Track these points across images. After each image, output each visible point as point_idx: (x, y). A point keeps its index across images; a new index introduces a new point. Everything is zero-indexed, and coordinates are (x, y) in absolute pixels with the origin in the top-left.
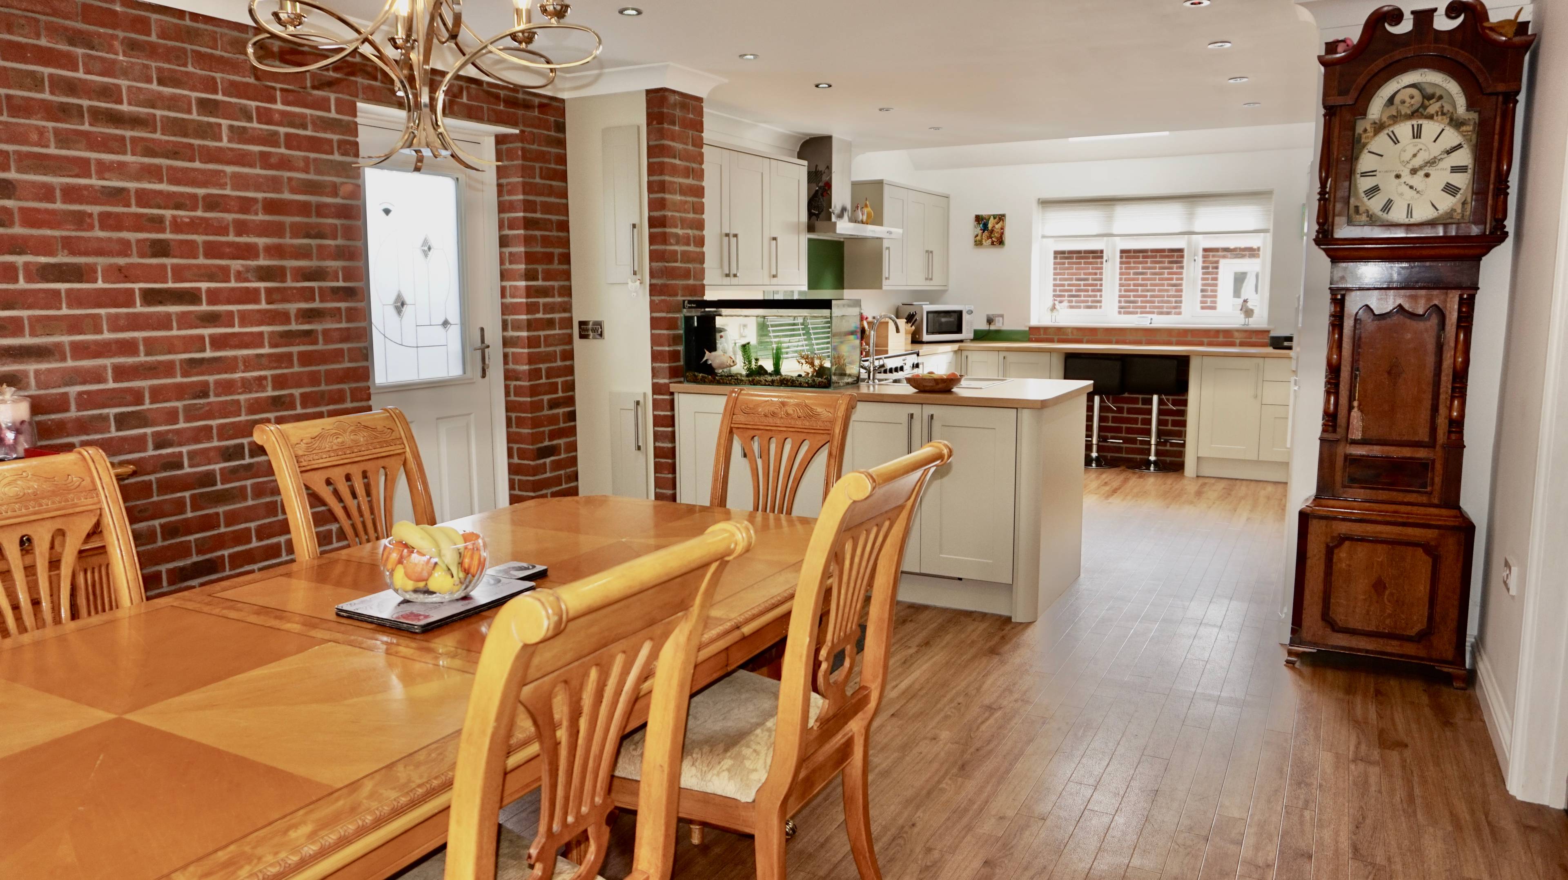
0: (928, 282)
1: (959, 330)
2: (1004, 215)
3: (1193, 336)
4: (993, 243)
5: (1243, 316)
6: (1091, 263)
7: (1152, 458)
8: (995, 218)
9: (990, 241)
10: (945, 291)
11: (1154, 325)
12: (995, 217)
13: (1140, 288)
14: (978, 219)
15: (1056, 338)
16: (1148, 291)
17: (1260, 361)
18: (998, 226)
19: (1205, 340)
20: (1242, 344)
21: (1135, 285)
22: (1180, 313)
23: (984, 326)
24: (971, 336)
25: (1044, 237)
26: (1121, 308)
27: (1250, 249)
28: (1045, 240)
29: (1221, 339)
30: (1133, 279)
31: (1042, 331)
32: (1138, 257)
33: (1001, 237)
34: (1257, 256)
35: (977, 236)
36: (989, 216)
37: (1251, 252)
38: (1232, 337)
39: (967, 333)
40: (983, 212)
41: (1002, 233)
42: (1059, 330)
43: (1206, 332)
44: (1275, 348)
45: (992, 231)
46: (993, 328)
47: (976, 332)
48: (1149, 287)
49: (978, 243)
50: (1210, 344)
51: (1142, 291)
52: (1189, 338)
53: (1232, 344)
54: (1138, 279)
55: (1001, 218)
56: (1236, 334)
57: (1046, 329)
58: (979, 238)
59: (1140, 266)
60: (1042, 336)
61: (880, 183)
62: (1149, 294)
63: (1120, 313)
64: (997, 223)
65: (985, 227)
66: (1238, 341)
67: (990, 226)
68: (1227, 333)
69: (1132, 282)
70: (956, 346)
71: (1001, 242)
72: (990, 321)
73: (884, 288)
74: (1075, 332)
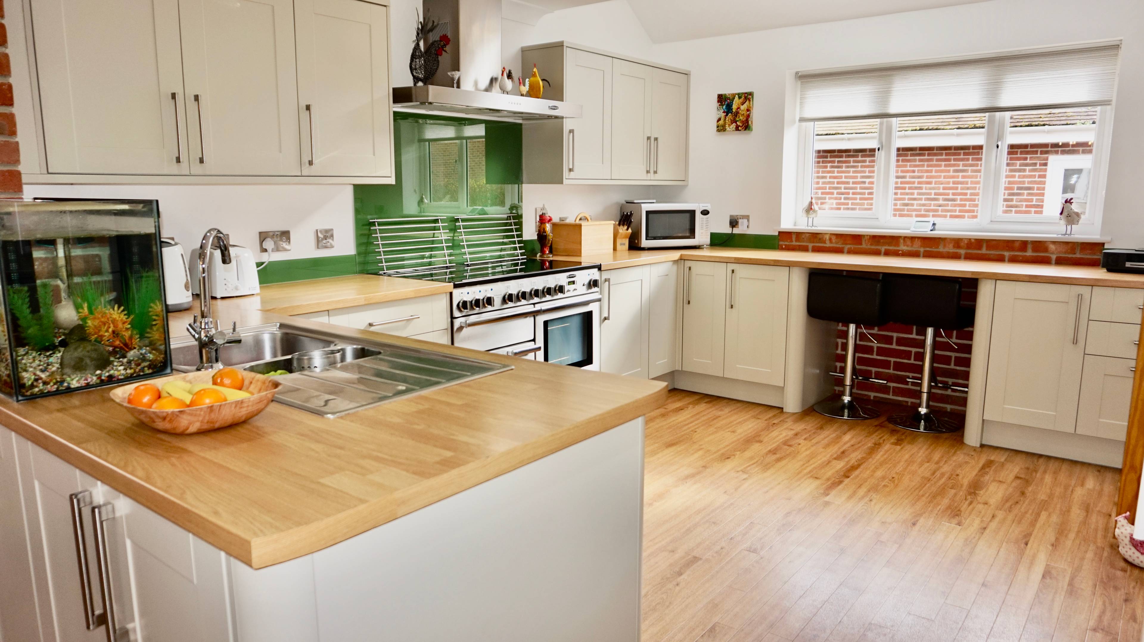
0: (651, 176)
1: (692, 233)
2: (751, 94)
3: (989, 248)
4: (737, 129)
5: (1063, 222)
6: (909, 161)
7: (923, 410)
8: (740, 98)
9: (734, 125)
10: (684, 187)
11: (937, 233)
12: (740, 96)
13: (960, 186)
14: (721, 99)
15: (810, 245)
16: (968, 188)
17: (1085, 291)
18: (743, 107)
19: (1007, 254)
20: (1060, 262)
21: (954, 183)
22: (975, 217)
23: (725, 229)
24: (707, 240)
25: (802, 120)
26: (895, 210)
27: (1085, 145)
28: (804, 124)
29: (1029, 253)
30: (953, 177)
31: (794, 237)
32: (959, 154)
33: (747, 121)
34: (1090, 152)
35: (719, 120)
36: (734, 95)
37: (1083, 147)
38: (1046, 250)
39: (702, 236)
40: (727, 91)
41: (748, 116)
42: (815, 236)
43: (1008, 244)
44: (1110, 270)
45: (737, 114)
46: (736, 231)
47: (713, 236)
48: (969, 185)
49: (721, 129)
50: (1014, 260)
51: (962, 189)
52: (984, 251)
53: (1045, 261)
54: (958, 177)
55: (747, 97)
56: (1052, 247)
57: (799, 235)
58: (721, 122)
59: (961, 163)
60: (794, 243)
61: (559, 46)
62: (969, 192)
63: (895, 215)
64: (743, 104)
65: (729, 110)
66: (1054, 257)
67: (734, 107)
68: (1039, 245)
69: (951, 180)
70: (676, 255)
71: (746, 126)
72: (734, 223)
73: (565, 181)
74: (834, 238)
